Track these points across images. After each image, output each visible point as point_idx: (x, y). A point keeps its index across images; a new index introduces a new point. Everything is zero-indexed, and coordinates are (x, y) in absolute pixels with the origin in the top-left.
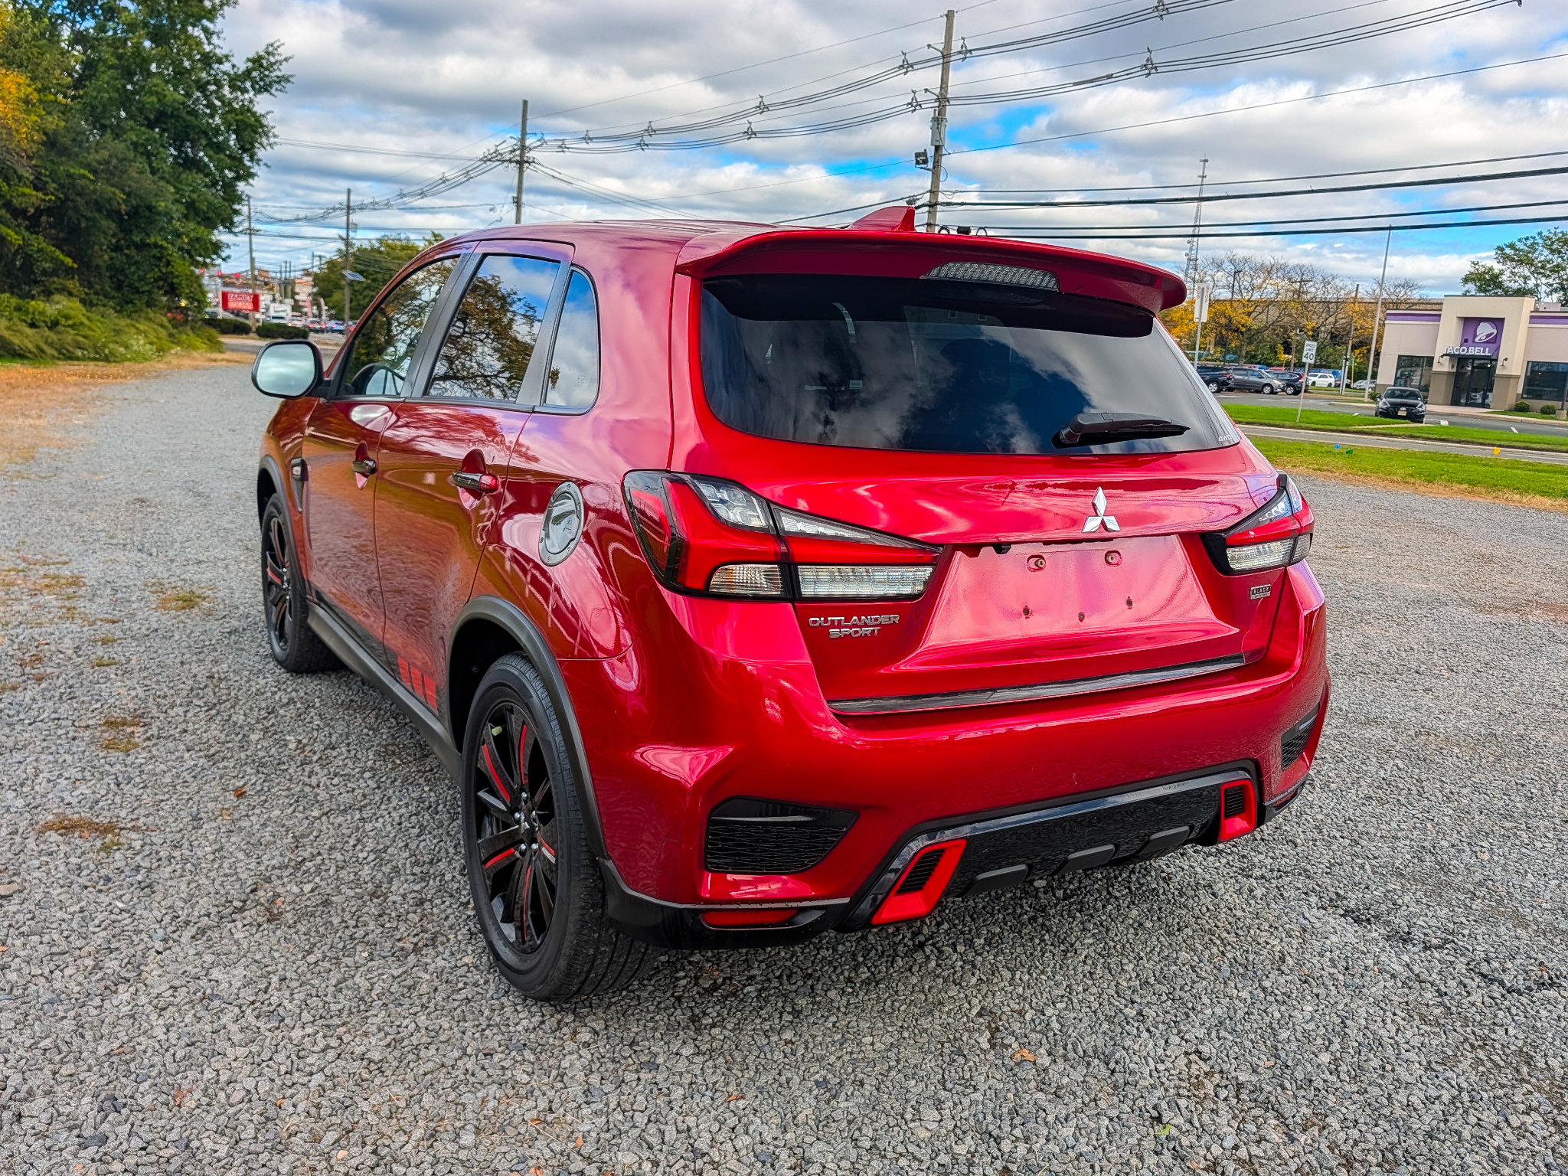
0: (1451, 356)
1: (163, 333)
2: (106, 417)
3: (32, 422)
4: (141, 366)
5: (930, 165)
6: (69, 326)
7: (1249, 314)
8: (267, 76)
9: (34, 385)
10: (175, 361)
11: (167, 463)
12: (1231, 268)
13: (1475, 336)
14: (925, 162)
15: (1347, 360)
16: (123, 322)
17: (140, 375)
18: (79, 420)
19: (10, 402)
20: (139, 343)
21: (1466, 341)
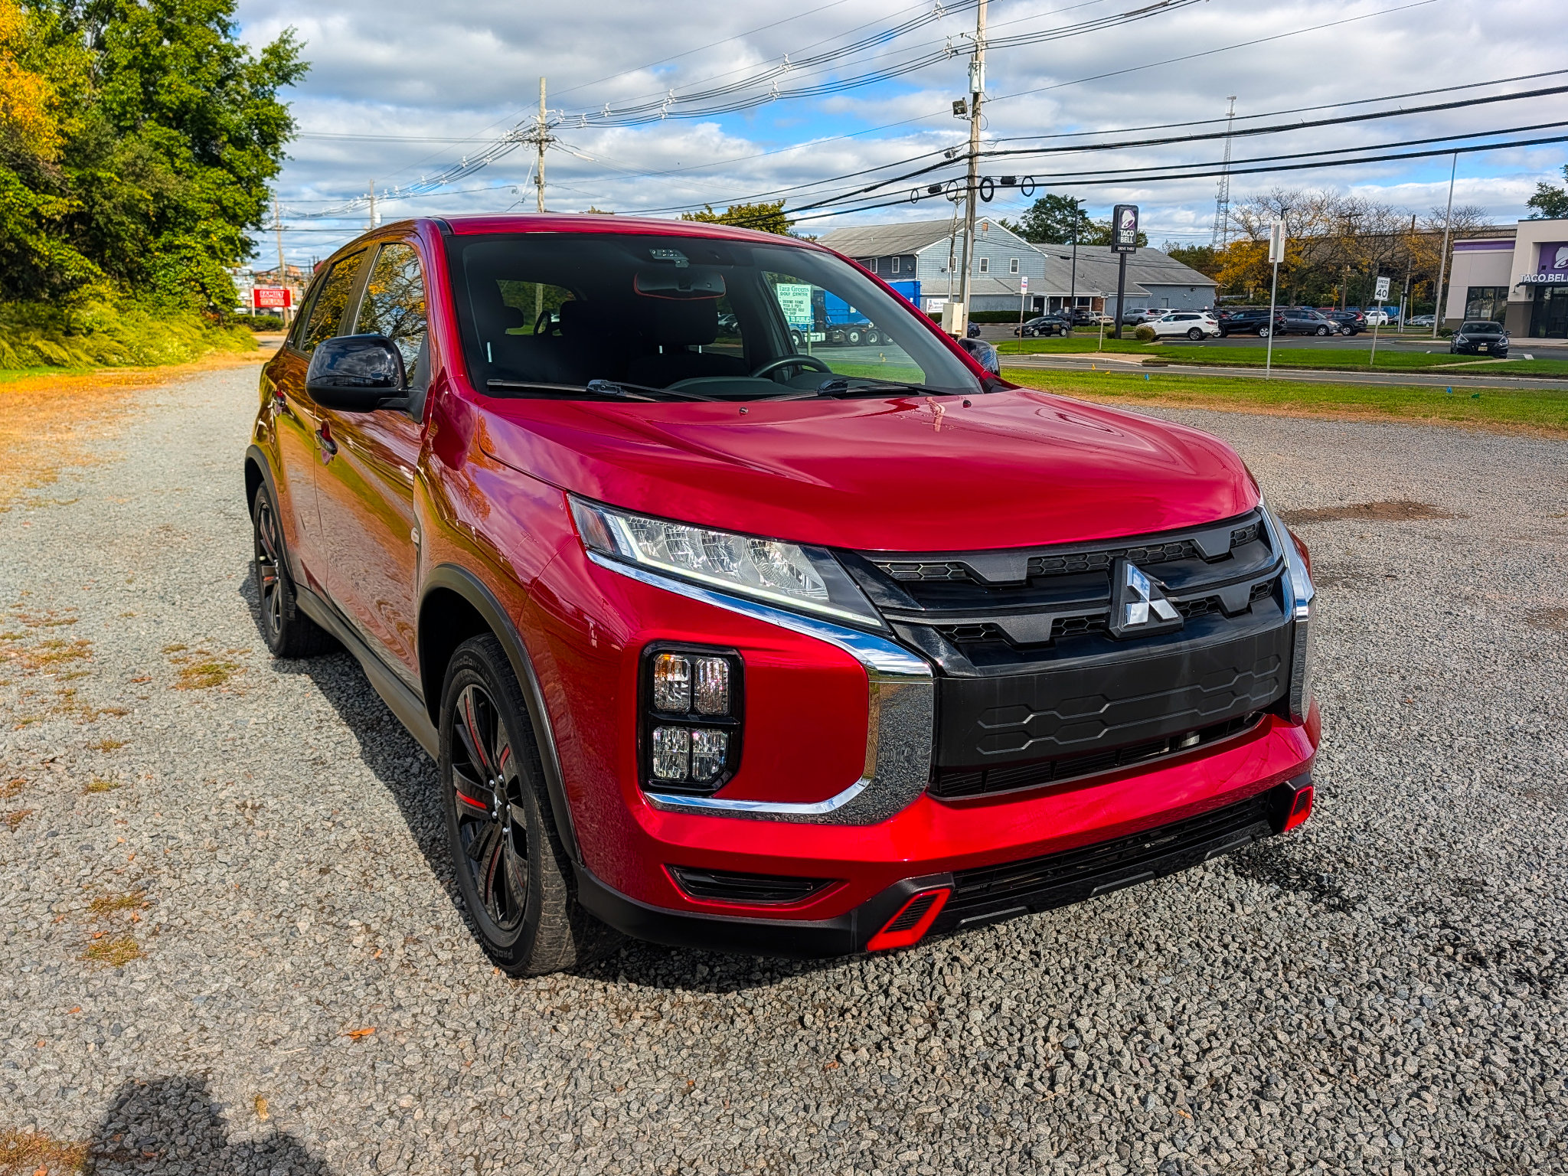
0: (1528, 285)
1: (197, 334)
2: (137, 427)
3: (59, 436)
4: (176, 369)
5: (969, 113)
6: (104, 332)
7: (1299, 253)
8: (285, 66)
9: (67, 395)
10: (210, 362)
11: (197, 479)
12: (1278, 206)
13: (1554, 262)
14: (963, 111)
15: (1404, 295)
16: (157, 325)
17: (173, 378)
18: (109, 430)
19: (42, 415)
20: (173, 346)
21: (1544, 268)
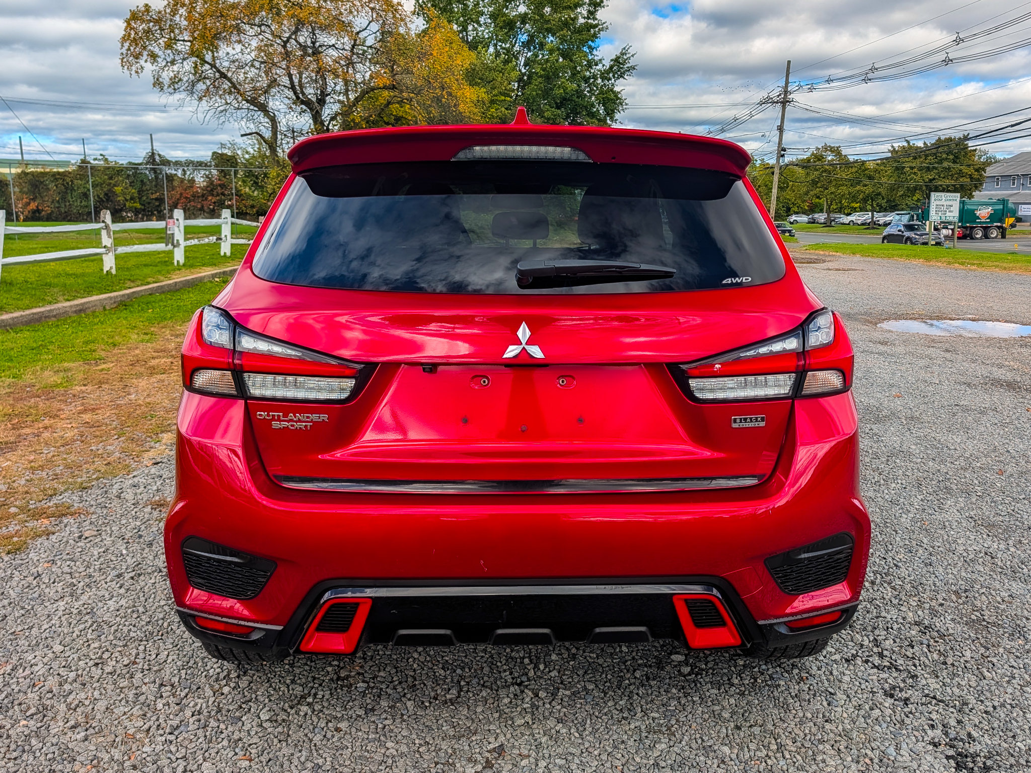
8: (622, 68)
